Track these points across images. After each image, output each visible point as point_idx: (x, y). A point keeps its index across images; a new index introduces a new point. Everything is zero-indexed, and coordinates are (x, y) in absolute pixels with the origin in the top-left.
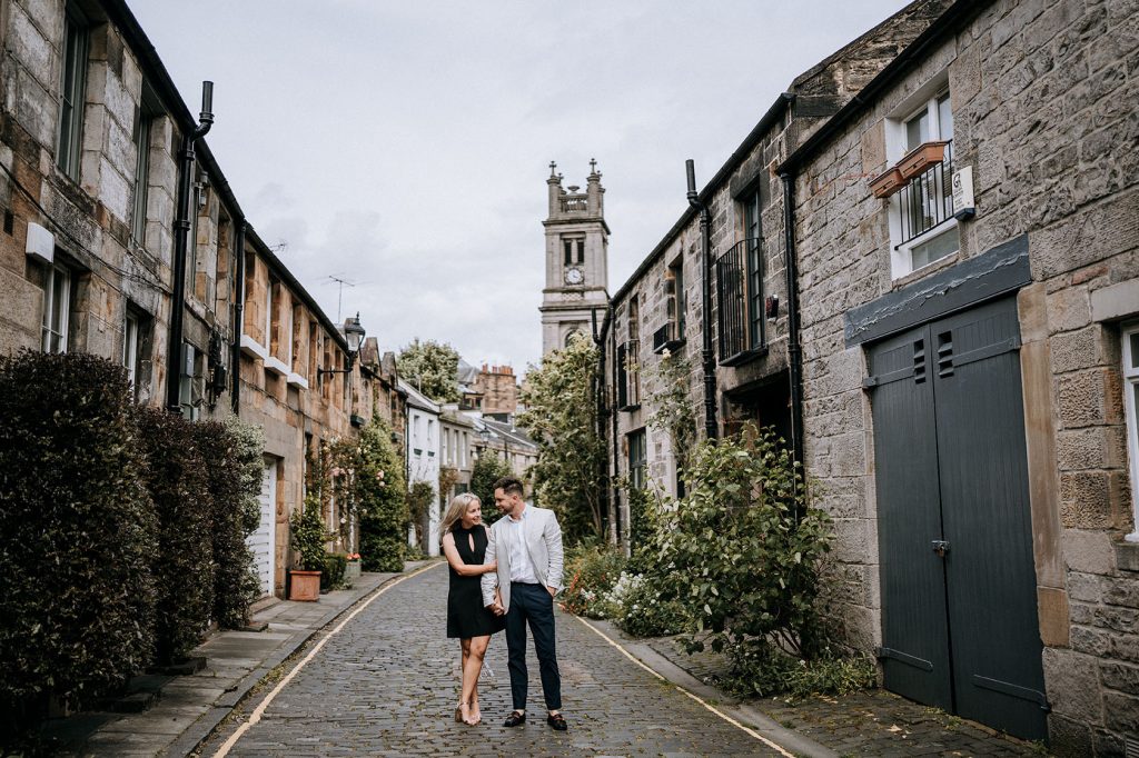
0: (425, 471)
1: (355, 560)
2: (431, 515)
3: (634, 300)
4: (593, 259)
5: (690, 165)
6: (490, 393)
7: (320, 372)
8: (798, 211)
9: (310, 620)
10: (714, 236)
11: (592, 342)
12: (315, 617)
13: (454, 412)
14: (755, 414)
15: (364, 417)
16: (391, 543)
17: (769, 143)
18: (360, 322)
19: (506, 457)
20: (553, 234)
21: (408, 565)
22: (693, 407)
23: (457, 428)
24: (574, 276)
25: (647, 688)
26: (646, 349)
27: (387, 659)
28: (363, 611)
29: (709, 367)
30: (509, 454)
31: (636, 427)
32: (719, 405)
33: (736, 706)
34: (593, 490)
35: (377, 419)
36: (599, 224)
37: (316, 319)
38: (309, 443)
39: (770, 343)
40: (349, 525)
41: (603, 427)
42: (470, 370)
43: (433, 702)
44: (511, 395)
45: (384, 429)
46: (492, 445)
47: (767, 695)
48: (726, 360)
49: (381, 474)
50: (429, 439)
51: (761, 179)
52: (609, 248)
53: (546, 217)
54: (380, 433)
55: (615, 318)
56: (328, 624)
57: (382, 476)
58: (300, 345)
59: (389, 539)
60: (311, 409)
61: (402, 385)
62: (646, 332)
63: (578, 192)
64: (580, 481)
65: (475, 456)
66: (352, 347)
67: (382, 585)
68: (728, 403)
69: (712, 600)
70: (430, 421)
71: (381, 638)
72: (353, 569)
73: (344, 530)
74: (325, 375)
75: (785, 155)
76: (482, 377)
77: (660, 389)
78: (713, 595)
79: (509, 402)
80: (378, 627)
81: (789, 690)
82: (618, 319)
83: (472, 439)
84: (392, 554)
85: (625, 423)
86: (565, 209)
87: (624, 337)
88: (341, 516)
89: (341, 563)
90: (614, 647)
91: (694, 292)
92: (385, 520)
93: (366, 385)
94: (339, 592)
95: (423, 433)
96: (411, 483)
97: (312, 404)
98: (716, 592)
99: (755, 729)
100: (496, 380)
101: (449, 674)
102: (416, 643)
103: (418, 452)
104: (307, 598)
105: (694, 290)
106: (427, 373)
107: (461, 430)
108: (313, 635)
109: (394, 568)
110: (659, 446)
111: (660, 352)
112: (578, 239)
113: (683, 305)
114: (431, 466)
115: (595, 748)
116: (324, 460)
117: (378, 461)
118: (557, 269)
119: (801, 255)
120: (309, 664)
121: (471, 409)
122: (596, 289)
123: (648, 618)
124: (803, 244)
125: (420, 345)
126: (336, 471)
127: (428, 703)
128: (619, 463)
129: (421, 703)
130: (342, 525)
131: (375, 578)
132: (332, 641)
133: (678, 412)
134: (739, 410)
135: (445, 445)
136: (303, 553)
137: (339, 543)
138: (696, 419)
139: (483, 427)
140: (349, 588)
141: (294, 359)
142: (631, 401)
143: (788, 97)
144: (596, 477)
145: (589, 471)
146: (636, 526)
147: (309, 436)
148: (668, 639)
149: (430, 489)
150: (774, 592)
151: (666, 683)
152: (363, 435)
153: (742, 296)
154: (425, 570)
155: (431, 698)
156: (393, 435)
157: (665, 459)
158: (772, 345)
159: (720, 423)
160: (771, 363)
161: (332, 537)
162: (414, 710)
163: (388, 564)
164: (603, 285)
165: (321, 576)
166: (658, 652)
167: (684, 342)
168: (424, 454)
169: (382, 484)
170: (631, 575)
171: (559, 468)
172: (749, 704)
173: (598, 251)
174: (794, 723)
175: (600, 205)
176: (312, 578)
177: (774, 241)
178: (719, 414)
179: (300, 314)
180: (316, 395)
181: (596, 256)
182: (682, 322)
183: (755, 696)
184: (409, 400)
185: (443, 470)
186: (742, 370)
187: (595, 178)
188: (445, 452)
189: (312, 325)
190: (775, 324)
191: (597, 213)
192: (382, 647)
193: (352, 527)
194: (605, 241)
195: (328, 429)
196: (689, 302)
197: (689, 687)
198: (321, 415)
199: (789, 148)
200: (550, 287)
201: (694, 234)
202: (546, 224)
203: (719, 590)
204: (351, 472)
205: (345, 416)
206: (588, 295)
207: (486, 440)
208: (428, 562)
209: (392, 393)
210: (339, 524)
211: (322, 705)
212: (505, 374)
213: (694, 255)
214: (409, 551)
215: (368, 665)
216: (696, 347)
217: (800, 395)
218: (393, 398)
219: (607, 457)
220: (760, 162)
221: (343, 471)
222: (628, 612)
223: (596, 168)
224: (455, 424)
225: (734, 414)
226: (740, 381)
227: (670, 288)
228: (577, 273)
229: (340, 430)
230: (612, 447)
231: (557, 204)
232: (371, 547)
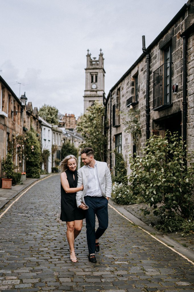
0: (47, 146)
1: (24, 175)
2: (49, 160)
3: (119, 90)
4: (100, 81)
5: (144, 37)
6: (68, 122)
7: (12, 112)
8: (188, 51)
9: (8, 196)
10: (151, 64)
11: (103, 104)
12: (9, 195)
13: (57, 127)
14: (164, 128)
15: (27, 128)
16: (36, 169)
17: (177, 25)
18: (26, 95)
19: (73, 142)
20: (88, 73)
21: (42, 176)
22: (140, 126)
23: (57, 133)
24: (94, 86)
25: (128, 227)
26: (123, 106)
27: (33, 212)
28: (26, 193)
29: (148, 111)
30: (74, 142)
31: (118, 133)
32: (151, 125)
33: (162, 235)
34: (102, 153)
35: (32, 129)
36: (102, 70)
37: (10, 94)
38: (8, 136)
39: (174, 102)
40: (23, 163)
41: (106, 133)
42: (61, 115)
43: (49, 233)
44: (74, 123)
45: (34, 132)
46: (69, 138)
47: (173, 231)
48: (155, 109)
49: (33, 147)
50: (48, 136)
51: (173, 40)
52: (105, 78)
53: (86, 67)
54: (33, 133)
55: (111, 96)
56: (14, 198)
57: (33, 148)
58: (5, 102)
59: (35, 168)
60: (9, 124)
61: (40, 118)
62: (123, 100)
63: (96, 59)
64: (98, 150)
65: (63, 142)
66: (23, 104)
67: (33, 183)
68: (154, 124)
69: (154, 196)
70: (49, 130)
71: (32, 203)
72: (24, 178)
73: (20, 165)
74: (13, 113)
75: (184, 30)
76: (65, 117)
77: (128, 119)
78: (154, 194)
79: (73, 125)
80: (31, 199)
81: (181, 230)
82: (113, 96)
83: (62, 136)
84: (36, 173)
85: (114, 131)
86: (92, 65)
87: (115, 102)
88: (20, 160)
89: (19, 176)
90: (113, 208)
91: (143, 85)
92: (34, 162)
93: (28, 117)
94: (19, 185)
95: (47, 134)
96: (43, 150)
97: (9, 123)
98: (155, 193)
99: (173, 247)
100: (70, 118)
101: (55, 219)
102: (44, 206)
103: (45, 140)
104: (7, 188)
105: (142, 84)
106: (49, 116)
107: (59, 134)
108: (8, 202)
109: (37, 177)
110: (127, 139)
111: (129, 107)
112: (95, 74)
113: (137, 90)
114: (49, 144)
115: (115, 258)
116: (14, 142)
117: (32, 142)
118: (89, 84)
119: (189, 68)
120: (5, 214)
121: (62, 127)
122: (101, 91)
123: (124, 198)
124: (190, 64)
125: (46, 106)
126: (18, 145)
127: (48, 233)
128: (112, 145)
129: (45, 233)
130: (20, 163)
131: (31, 180)
132: (14, 205)
133: (135, 127)
134: (158, 127)
135: (54, 138)
136: (6, 173)
137: (18, 170)
138: (142, 130)
139: (65, 133)
140: (22, 184)
141: (3, 107)
142: (117, 124)
143: (188, 5)
144: (103, 149)
145: (101, 147)
146: (118, 166)
147: (8, 134)
148: (131, 206)
149: (49, 152)
150: (178, 193)
151: (134, 225)
152: (27, 134)
153: (162, 85)
154: (47, 177)
155: (49, 231)
156: (37, 134)
157: (129, 143)
158: (174, 103)
159: (151, 131)
160: (174, 109)
161: (17, 167)
162: (42, 236)
163: (35, 176)
164: (103, 89)
165: (12, 181)
166: (128, 211)
167: (138, 103)
168: (47, 141)
169: (33, 150)
170: (118, 183)
171: (91, 146)
172: (167, 235)
173: (102, 78)
174: (187, 244)
175: (103, 64)
176: (9, 181)
177: (178, 63)
178: (151, 128)
179: (5, 91)
180: (11, 120)
181: (101, 80)
182: (137, 96)
183: (169, 232)
184: (42, 123)
185: (53, 146)
186: (161, 112)
187: (101, 55)
188: (54, 140)
189: (9, 96)
190: (176, 94)
191: (102, 66)
192: (32, 207)
193: (23, 164)
194: (104, 75)
195: (15, 131)
196: (140, 89)
197: (143, 226)
198: (12, 127)
199: (186, 26)
200: (87, 90)
201: (143, 64)
202: (86, 69)
203: (156, 192)
204: (23, 146)
205: (21, 127)
206: (98, 92)
207: (66, 137)
208: (48, 175)
209: (37, 120)
210: (19, 163)
211: (8, 233)
212: (72, 116)
213: (143, 72)
214: (42, 171)
215: (26, 215)
216: (143, 105)
217: (186, 121)
218: (37, 122)
219: (107, 143)
220: (173, 34)
221: (20, 145)
222: (117, 196)
223: (102, 52)
224: (57, 131)
225: (156, 128)
226: (160, 116)
227: (133, 84)
228: (95, 85)
229: (19, 132)
230: (109, 139)
231: (89, 63)
232: (30, 170)
